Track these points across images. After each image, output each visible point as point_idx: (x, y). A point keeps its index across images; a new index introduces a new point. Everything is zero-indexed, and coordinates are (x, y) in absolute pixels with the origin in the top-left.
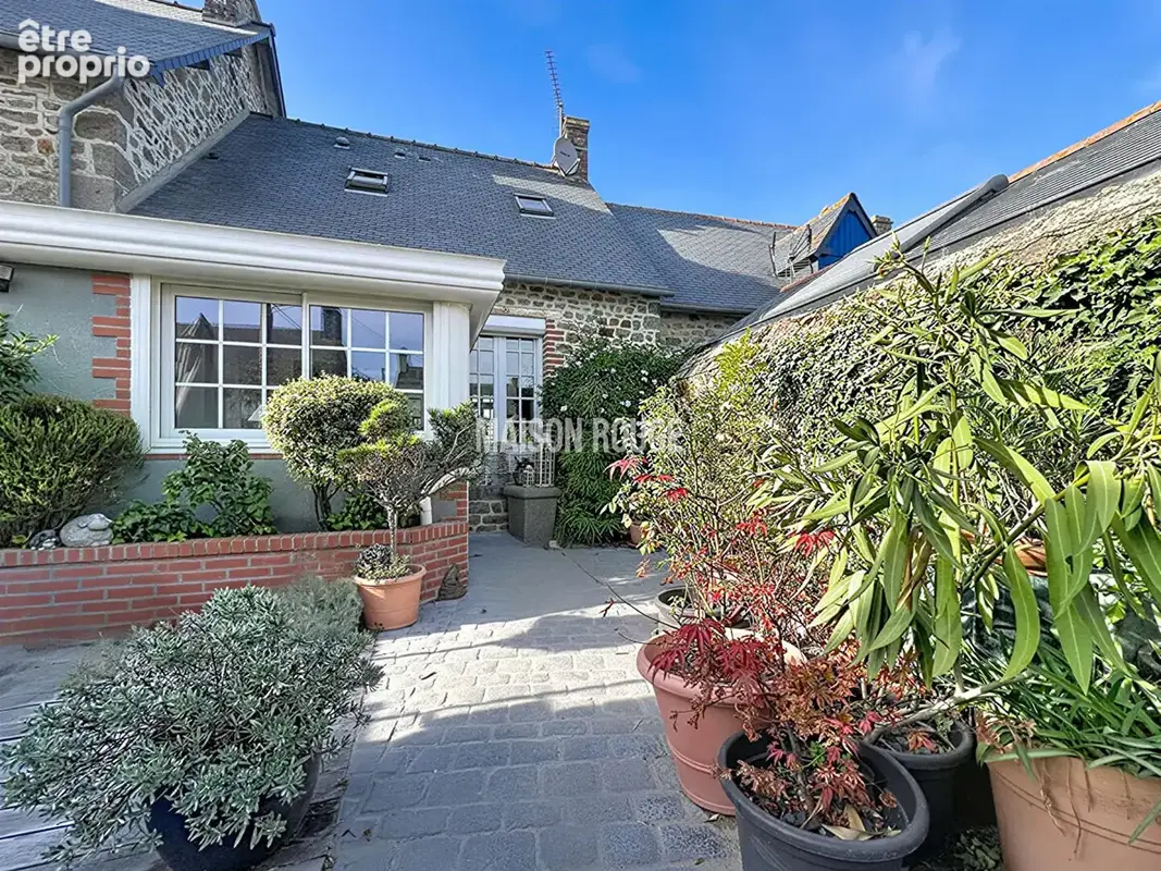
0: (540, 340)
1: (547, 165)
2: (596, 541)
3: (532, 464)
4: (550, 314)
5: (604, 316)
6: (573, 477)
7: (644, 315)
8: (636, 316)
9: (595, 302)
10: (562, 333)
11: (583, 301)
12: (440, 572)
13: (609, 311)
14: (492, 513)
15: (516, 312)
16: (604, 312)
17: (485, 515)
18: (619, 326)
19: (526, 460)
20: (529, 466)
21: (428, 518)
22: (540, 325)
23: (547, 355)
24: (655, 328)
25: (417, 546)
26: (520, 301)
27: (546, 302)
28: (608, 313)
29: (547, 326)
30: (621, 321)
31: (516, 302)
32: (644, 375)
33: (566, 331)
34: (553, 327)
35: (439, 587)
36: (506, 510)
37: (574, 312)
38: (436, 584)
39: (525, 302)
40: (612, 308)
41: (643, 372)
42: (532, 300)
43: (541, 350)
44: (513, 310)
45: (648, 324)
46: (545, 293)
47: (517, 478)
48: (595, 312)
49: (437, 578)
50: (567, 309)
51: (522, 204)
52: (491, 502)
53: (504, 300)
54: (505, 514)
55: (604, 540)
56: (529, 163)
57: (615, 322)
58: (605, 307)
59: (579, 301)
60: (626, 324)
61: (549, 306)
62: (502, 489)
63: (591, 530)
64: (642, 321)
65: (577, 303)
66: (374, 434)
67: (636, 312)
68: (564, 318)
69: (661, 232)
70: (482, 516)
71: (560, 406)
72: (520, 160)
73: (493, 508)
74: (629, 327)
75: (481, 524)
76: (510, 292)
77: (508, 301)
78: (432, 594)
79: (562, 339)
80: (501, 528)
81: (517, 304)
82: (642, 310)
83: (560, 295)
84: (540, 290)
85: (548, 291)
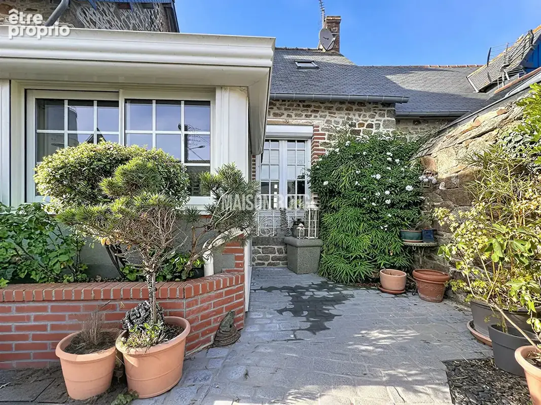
0: (309, 141)
1: (315, 49)
2: (351, 281)
3: (303, 223)
4: (316, 122)
5: (354, 121)
6: (333, 233)
7: (383, 119)
8: (377, 120)
9: (347, 112)
10: (324, 134)
11: (339, 112)
12: (215, 320)
13: (358, 118)
14: (277, 254)
15: (294, 122)
16: (354, 118)
17: (273, 255)
18: (365, 128)
19: (299, 220)
20: (301, 225)
21: (209, 270)
22: (309, 130)
23: (314, 150)
24: (391, 128)
25: (190, 299)
26: (296, 115)
27: (313, 114)
28: (356, 118)
29: (314, 131)
30: (366, 124)
31: (293, 116)
32: (389, 156)
33: (327, 133)
34: (318, 131)
35: (215, 333)
36: (286, 253)
37: (333, 119)
38: (211, 331)
39: (300, 115)
40: (360, 116)
41: (388, 154)
42: (304, 114)
43: (310, 147)
44: (291, 121)
45: (386, 126)
46: (312, 108)
47: (293, 232)
48: (348, 119)
49: (213, 325)
50: (328, 118)
51: (299, 65)
52: (276, 247)
53: (286, 115)
54: (285, 255)
55: (357, 282)
56: (304, 49)
57: (361, 125)
58: (354, 115)
59: (337, 112)
60: (370, 126)
61: (316, 117)
62: (283, 239)
63: (346, 273)
64: (381, 123)
65: (335, 114)
66: (117, 192)
67: (377, 117)
68: (326, 125)
69: (387, 77)
70: (271, 256)
71: (323, 181)
72: (299, 48)
73: (278, 251)
74: (372, 128)
75: (270, 261)
76: (290, 110)
77: (289, 116)
78: (208, 340)
79: (324, 139)
80: (283, 264)
81: (294, 117)
82: (382, 115)
83: (322, 109)
84: (309, 106)
85: (315, 107)
